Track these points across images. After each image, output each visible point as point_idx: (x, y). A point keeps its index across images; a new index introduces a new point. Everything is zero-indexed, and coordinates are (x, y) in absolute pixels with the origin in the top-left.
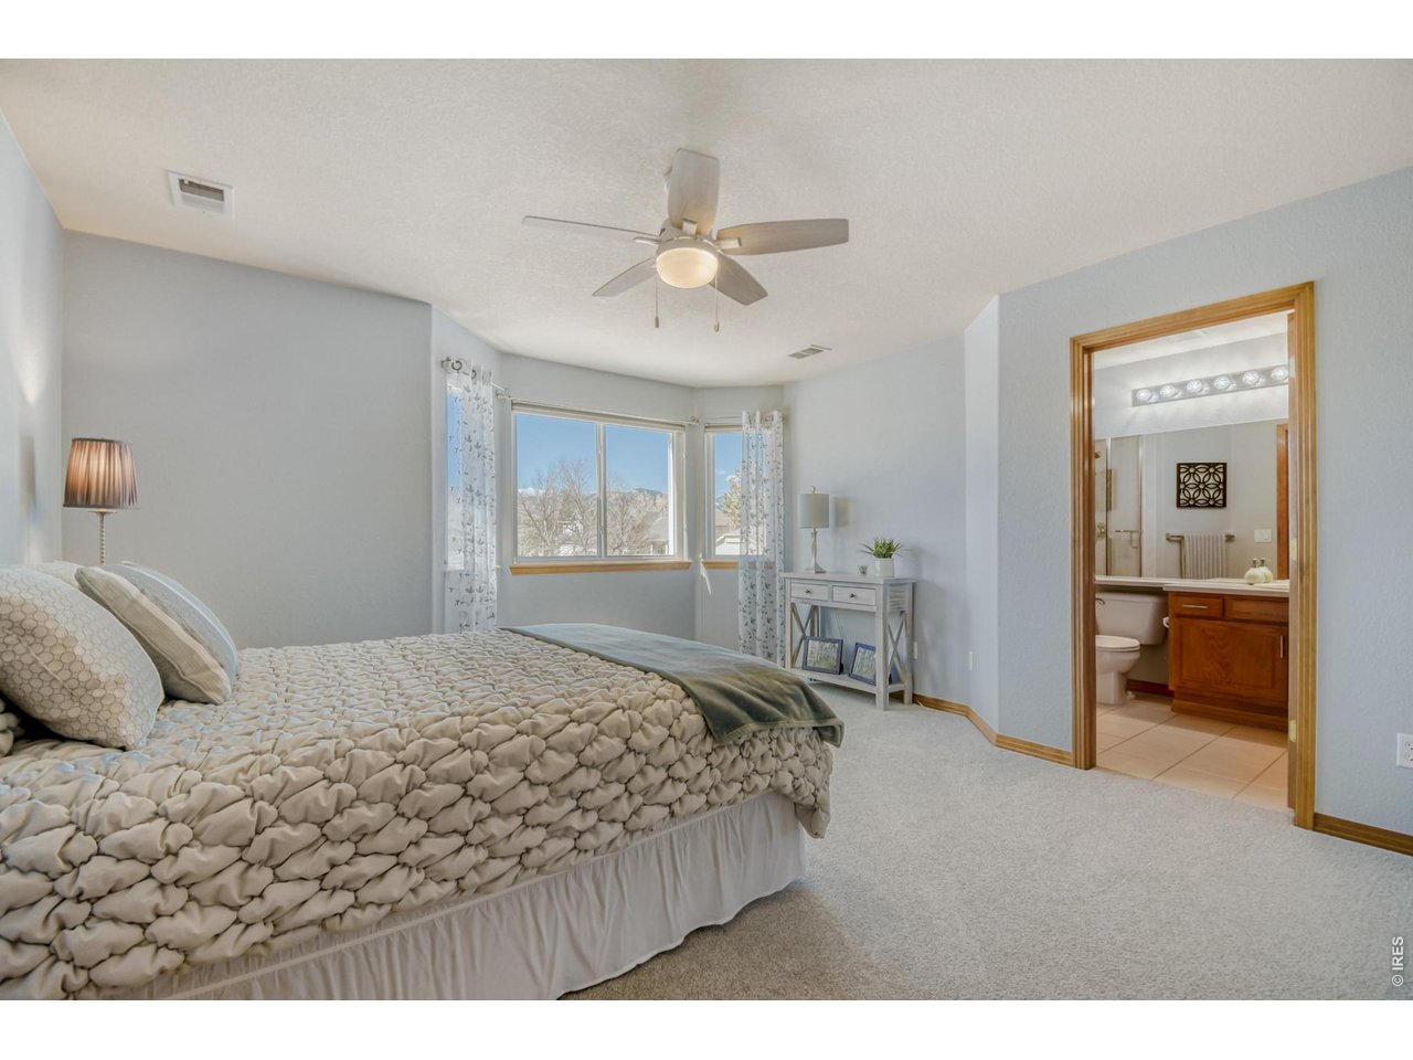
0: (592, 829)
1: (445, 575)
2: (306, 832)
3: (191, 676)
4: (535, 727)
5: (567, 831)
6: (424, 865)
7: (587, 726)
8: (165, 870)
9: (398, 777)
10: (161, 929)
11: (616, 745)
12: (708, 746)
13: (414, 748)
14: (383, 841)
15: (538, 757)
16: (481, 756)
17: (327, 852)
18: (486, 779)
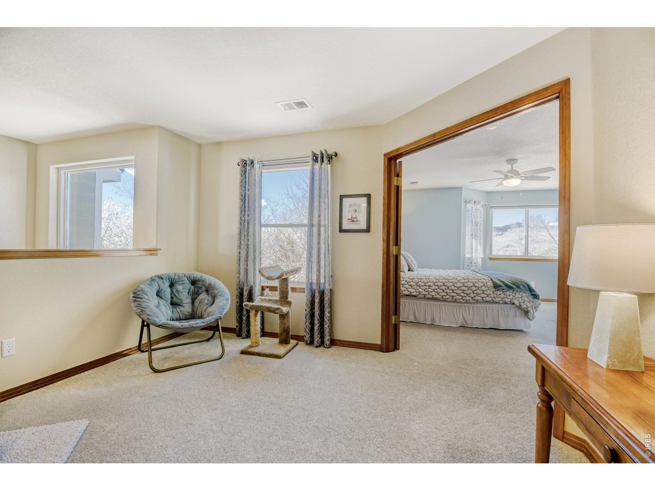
0: (465, 297)
1: (464, 258)
2: (423, 284)
3: (412, 268)
4: (456, 279)
5: (461, 296)
6: (437, 292)
7: (466, 281)
8: (409, 284)
9: (435, 281)
10: (408, 289)
11: (472, 285)
12: (494, 290)
13: (437, 278)
14: (432, 288)
15: (456, 283)
16: (447, 281)
17: (425, 287)
18: (447, 284)
